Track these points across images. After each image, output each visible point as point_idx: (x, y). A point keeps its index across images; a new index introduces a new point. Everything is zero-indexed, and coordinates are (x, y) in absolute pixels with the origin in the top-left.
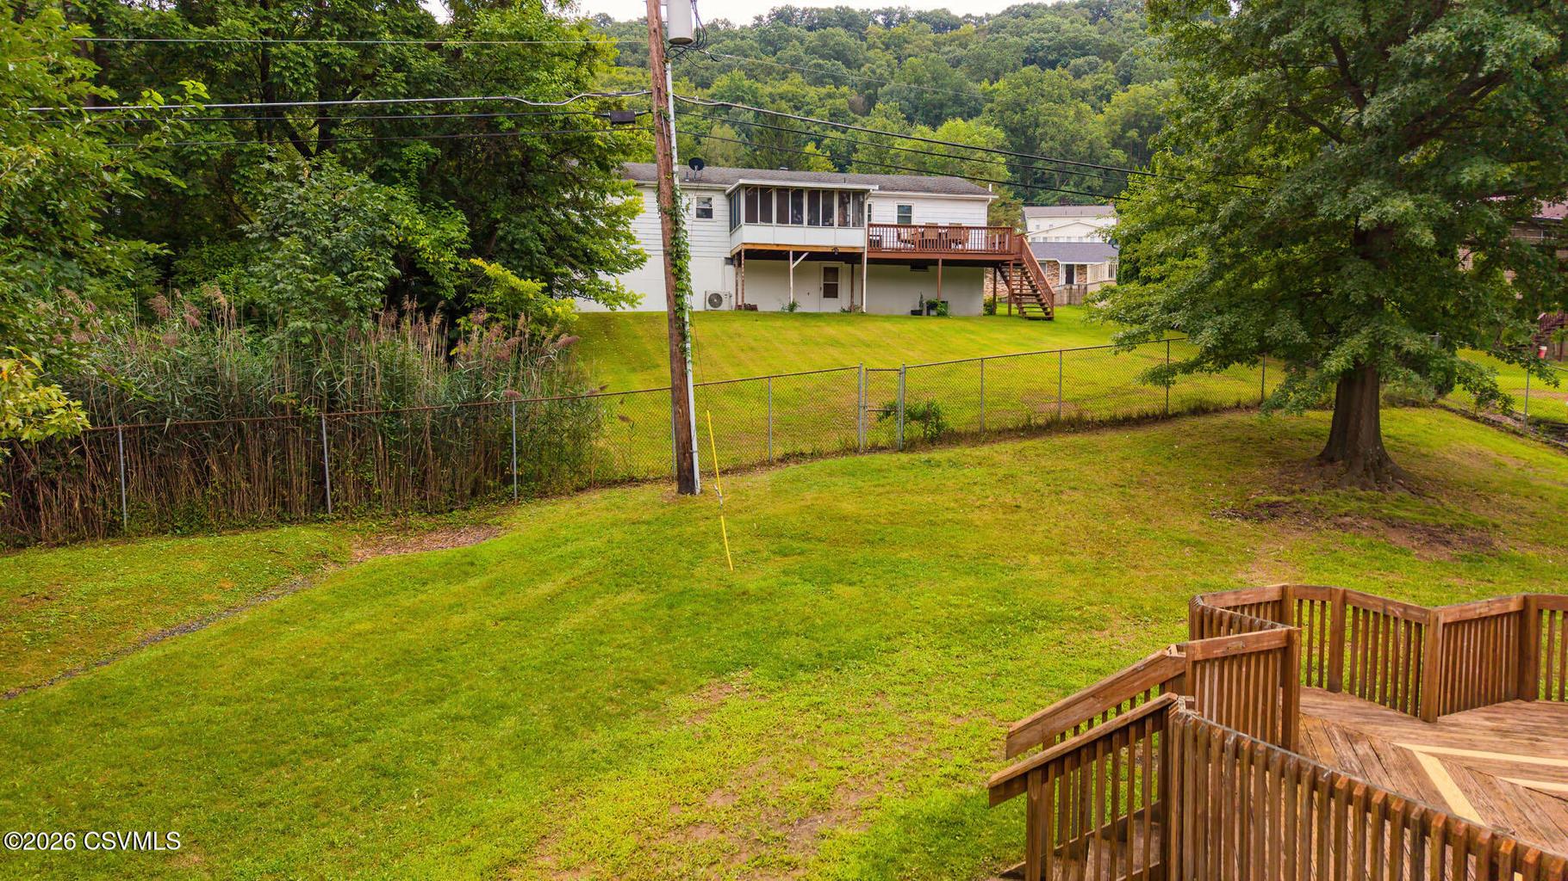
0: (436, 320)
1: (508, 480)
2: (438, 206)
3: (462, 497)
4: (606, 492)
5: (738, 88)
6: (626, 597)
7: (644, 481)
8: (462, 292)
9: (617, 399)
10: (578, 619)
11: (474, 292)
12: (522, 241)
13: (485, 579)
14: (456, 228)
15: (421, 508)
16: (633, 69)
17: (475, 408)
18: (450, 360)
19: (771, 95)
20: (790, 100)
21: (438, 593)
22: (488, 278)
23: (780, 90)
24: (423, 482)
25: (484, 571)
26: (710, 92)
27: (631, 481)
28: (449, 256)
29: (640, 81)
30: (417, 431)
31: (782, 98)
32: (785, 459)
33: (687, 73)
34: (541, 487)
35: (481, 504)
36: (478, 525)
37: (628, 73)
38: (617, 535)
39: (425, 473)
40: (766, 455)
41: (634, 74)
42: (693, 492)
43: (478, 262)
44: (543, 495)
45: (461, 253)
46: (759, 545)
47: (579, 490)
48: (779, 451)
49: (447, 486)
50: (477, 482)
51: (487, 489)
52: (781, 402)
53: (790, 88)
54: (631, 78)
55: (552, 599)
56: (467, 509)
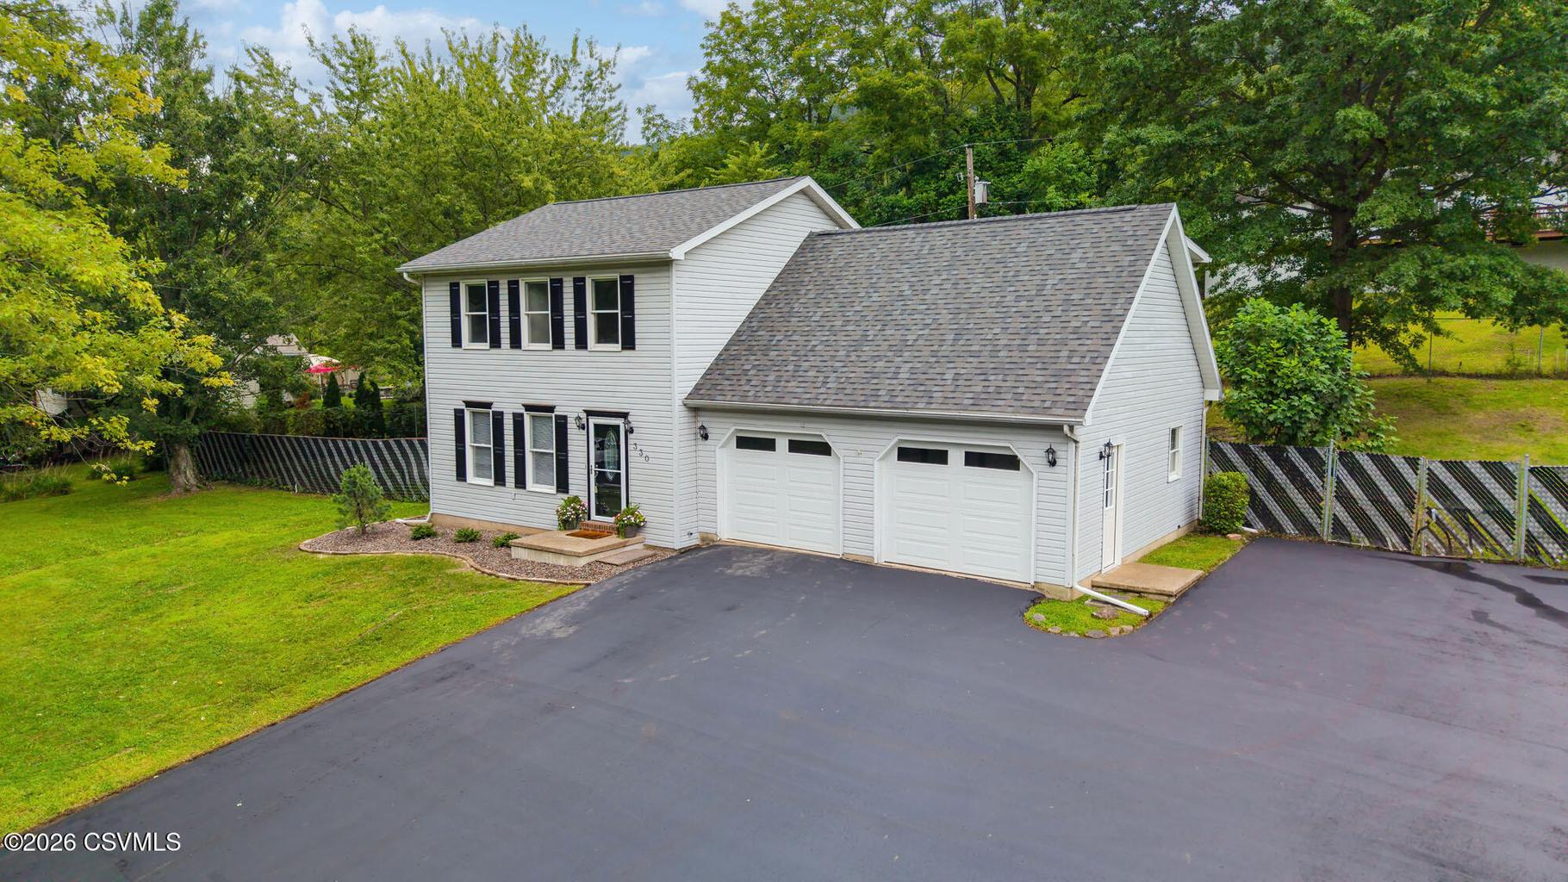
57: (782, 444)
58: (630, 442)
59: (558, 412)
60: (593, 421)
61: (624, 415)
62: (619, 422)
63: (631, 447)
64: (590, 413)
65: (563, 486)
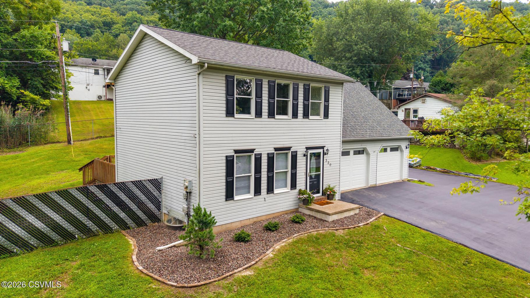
0: (10, 107)
1: (28, 142)
2: (11, 76)
3: (17, 145)
4: (51, 144)
5: (135, 17)
6: (49, 161)
7: (62, 142)
8: (18, 98)
9: (56, 124)
10: (38, 164)
11: (22, 97)
12: (36, 85)
13: (20, 159)
14: (16, 82)
15: (7, 148)
16: (97, 6)
17: (19, 126)
18: (14, 115)
19: (147, 21)
20: (154, 23)
21: (10, 161)
22: (25, 95)
23: (150, 19)
24: (7, 142)
25: (20, 158)
26: (125, 17)
27: (58, 142)
28: (14, 90)
29: (98, 11)
30: (5, 131)
31: (151, 22)
32: (97, 138)
33: (117, 10)
34: (35, 143)
35: (22, 147)
36: (20, 151)
37: (94, 7)
38: (51, 152)
39: (8, 140)
40: (92, 137)
41: (96, 8)
42: (71, 144)
43: (22, 91)
44: (37, 145)
45: (18, 88)
46: (81, 153)
47: (45, 144)
48: (95, 136)
49: (13, 143)
50: (20, 142)
51: (23, 144)
52: (103, 125)
53: (154, 19)
54: (95, 10)
55: (34, 162)
56: (18, 148)
57: (352, 152)
58: (325, 159)
59: (292, 150)
60: (310, 151)
61: (323, 148)
62: (321, 151)
63: (325, 161)
64: (308, 148)
65: (294, 186)
